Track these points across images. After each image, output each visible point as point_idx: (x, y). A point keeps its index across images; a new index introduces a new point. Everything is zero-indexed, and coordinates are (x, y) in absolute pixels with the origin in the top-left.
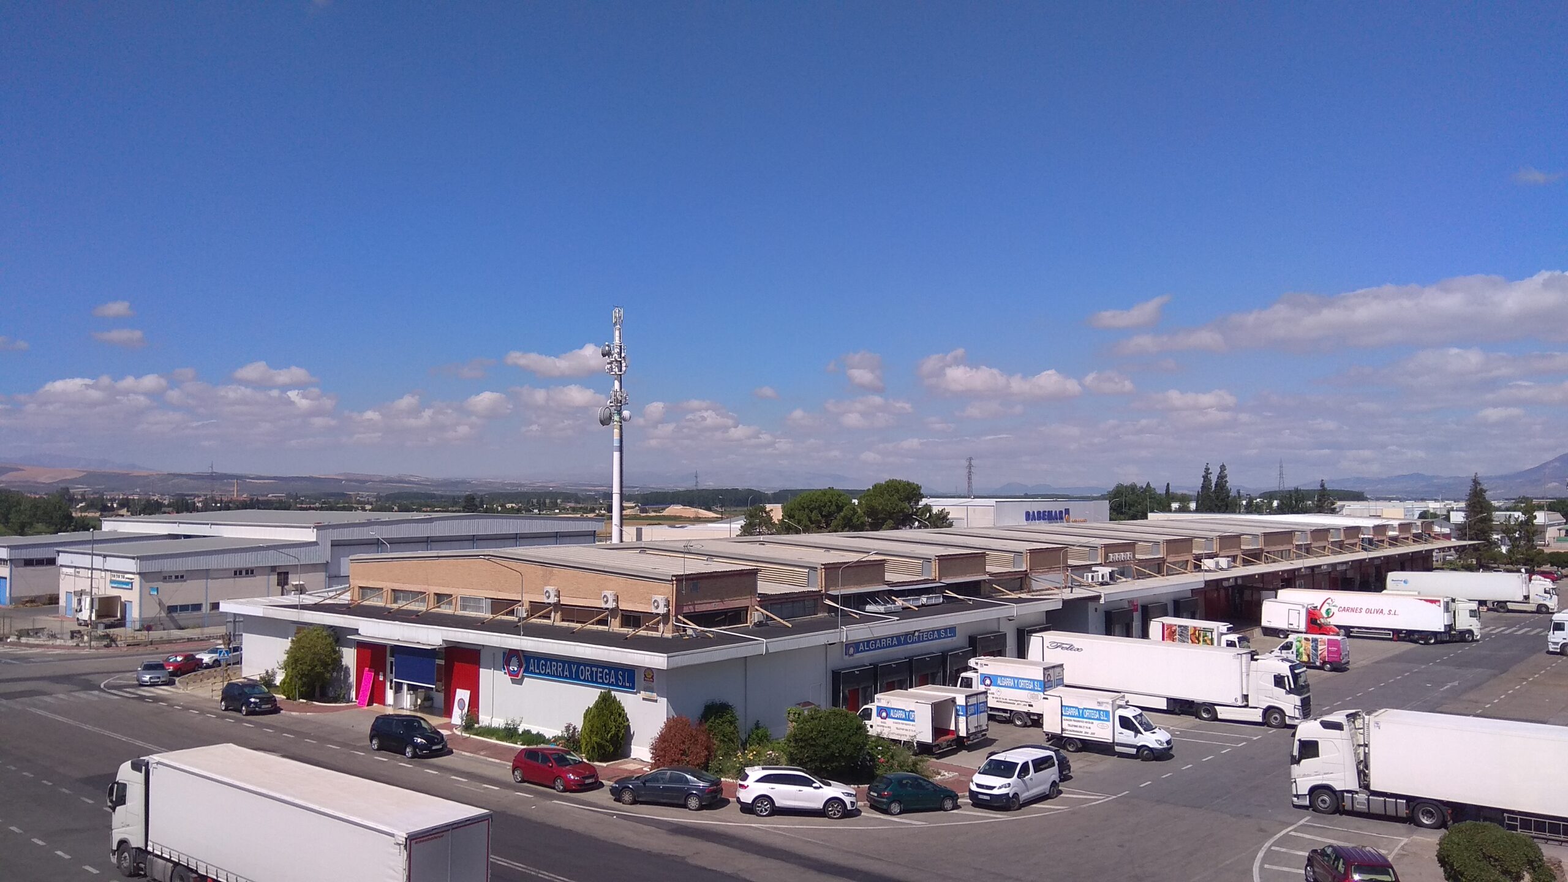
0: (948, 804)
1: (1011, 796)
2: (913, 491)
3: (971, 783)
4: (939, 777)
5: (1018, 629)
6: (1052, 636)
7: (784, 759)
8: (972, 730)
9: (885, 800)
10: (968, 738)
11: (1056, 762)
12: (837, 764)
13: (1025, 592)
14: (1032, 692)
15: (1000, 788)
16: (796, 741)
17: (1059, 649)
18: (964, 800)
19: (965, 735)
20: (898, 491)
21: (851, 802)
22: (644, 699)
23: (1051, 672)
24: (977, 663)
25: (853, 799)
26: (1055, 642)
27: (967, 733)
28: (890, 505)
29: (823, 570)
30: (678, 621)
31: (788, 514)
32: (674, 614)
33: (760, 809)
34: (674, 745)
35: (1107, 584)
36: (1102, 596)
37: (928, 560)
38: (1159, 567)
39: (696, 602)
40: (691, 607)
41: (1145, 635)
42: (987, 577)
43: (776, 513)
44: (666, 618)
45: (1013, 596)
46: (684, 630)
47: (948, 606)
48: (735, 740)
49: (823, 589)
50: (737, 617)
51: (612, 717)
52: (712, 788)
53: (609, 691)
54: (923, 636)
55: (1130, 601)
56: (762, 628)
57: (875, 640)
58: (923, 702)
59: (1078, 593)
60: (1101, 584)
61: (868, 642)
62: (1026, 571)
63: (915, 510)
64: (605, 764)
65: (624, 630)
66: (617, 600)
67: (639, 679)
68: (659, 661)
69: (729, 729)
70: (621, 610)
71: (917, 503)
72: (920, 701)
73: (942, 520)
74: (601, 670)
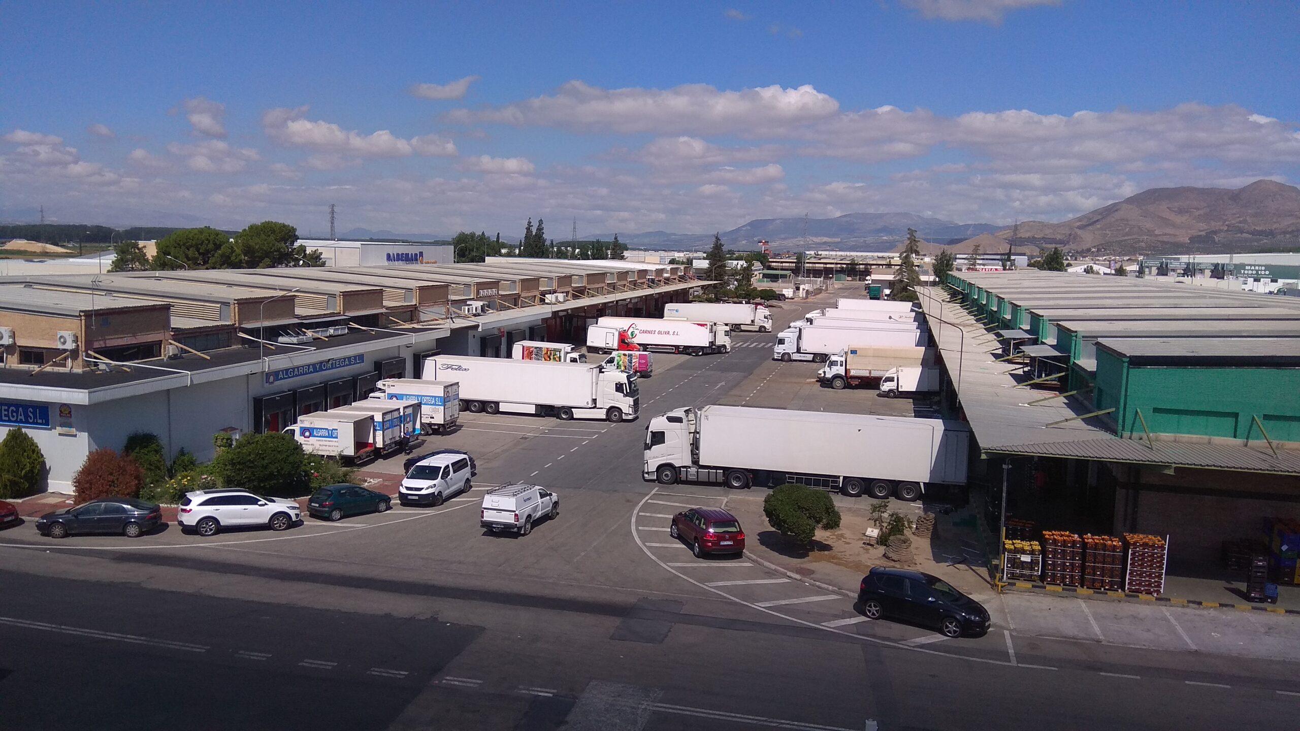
0: (382, 506)
1: (436, 494)
2: (289, 232)
3: (401, 487)
4: (367, 483)
5: (414, 354)
6: (442, 359)
7: (219, 481)
8: (389, 442)
9: (327, 509)
11: (469, 463)
12: (275, 482)
13: (415, 323)
14: (435, 407)
15: (427, 488)
16: (233, 464)
17: (450, 369)
18: (395, 501)
19: (383, 446)
20: (273, 232)
21: (296, 514)
22: (60, 434)
23: (449, 389)
24: (384, 385)
25: (297, 511)
26: (446, 364)
27: (384, 444)
28: (266, 245)
29: (236, 305)
30: (88, 356)
31: (163, 251)
32: (83, 349)
33: (205, 529)
34: (100, 477)
35: (479, 315)
36: (481, 325)
37: (333, 296)
38: (515, 301)
39: (107, 337)
40: (101, 342)
41: (509, 355)
42: (384, 310)
43: (151, 249)
44: (74, 354)
45: (407, 326)
46: (96, 364)
47: (355, 336)
48: (162, 468)
49: (237, 322)
50: (149, 350)
51: (25, 454)
52: (152, 515)
53: (20, 429)
54: (336, 363)
55: (499, 329)
56: (178, 361)
57: (294, 369)
58: (346, 421)
59: (459, 323)
60: (475, 315)
61: (287, 370)
62: (416, 305)
63: (290, 250)
64: (20, 501)
65: (25, 367)
66: (13, 336)
67: (53, 415)
68: (78, 397)
69: (154, 458)
70: (19, 346)
71: (292, 243)
72: (341, 420)
73: (315, 260)
74: (6, 408)
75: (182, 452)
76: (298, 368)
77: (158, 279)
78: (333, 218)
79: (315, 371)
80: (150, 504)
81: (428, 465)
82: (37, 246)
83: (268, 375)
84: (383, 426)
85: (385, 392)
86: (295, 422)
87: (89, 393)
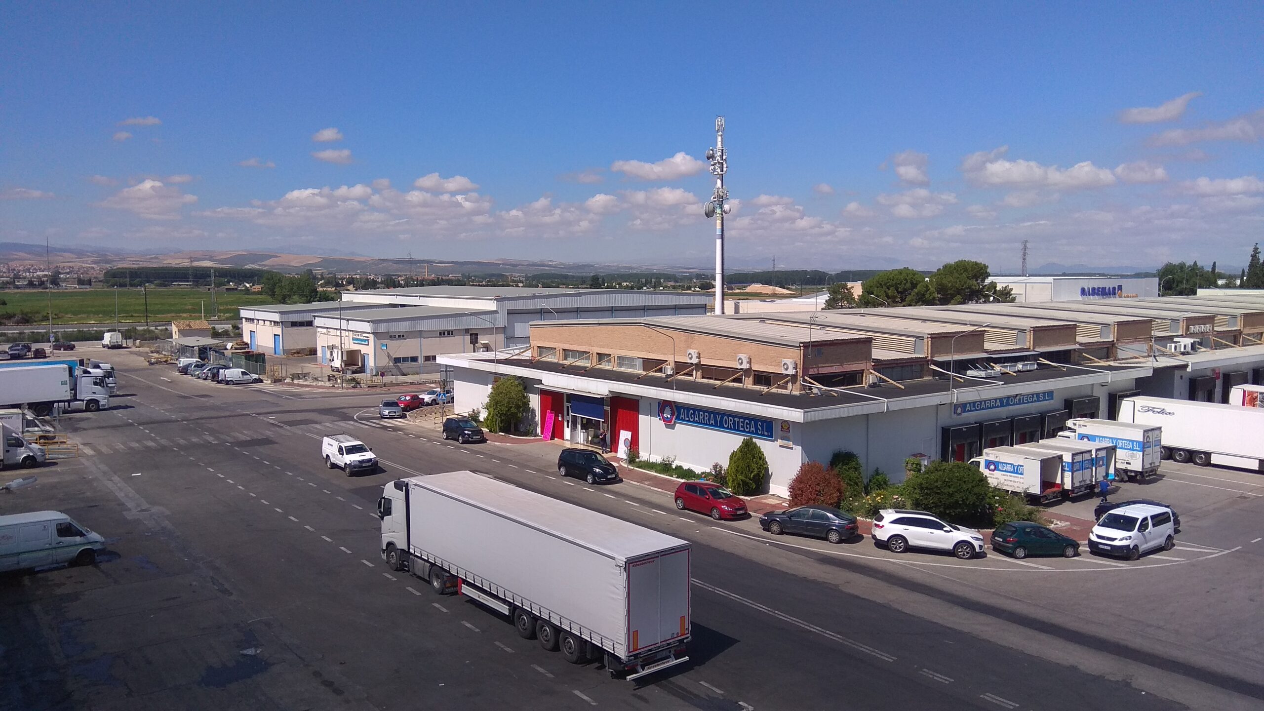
0: (1070, 551)
1: (1131, 547)
2: (981, 270)
3: (1091, 534)
4: (1053, 525)
5: (1109, 394)
6: (1142, 401)
7: (909, 503)
8: (1077, 484)
9: (1010, 545)
10: (1072, 491)
11: (1172, 518)
12: (960, 510)
13: (1111, 361)
14: (1131, 452)
15: (1121, 540)
16: (922, 489)
17: (1151, 413)
18: (1084, 548)
19: (1070, 488)
20: (966, 270)
21: (979, 545)
22: (780, 446)
23: (1150, 434)
24: (1075, 424)
25: (981, 543)
26: (1146, 407)
27: (1072, 486)
28: (959, 283)
29: (930, 339)
30: (804, 381)
31: (867, 291)
32: (801, 375)
33: (895, 546)
34: (810, 486)
35: (1188, 353)
36: (1190, 365)
37: (1023, 331)
38: (1235, 338)
39: (819, 366)
40: (815, 370)
41: (1225, 400)
42: (1077, 347)
43: (857, 289)
44: (794, 378)
45: (1103, 363)
46: (810, 388)
47: (1044, 373)
48: (859, 484)
49: (929, 355)
50: (852, 378)
51: (754, 460)
52: (850, 525)
53: (751, 439)
54: (1023, 398)
55: (1213, 370)
56: (877, 389)
57: (981, 402)
58: (1032, 458)
59: (1164, 362)
60: (1183, 354)
61: (974, 403)
62: (1113, 341)
63: (981, 287)
64: (749, 498)
65: (757, 388)
66: (750, 362)
67: (776, 429)
68: (795, 415)
69: (854, 475)
70: (754, 371)
71: (983, 281)
72: (1027, 457)
73: (1005, 296)
74: (743, 420)
75: (877, 472)
76: (985, 401)
77: (863, 315)
78: (1025, 254)
79: (1002, 405)
80: (849, 516)
81: (1123, 514)
82: (768, 289)
83: (956, 406)
84: (1073, 467)
85: (1075, 432)
86: (981, 454)
87: (805, 412)
